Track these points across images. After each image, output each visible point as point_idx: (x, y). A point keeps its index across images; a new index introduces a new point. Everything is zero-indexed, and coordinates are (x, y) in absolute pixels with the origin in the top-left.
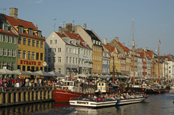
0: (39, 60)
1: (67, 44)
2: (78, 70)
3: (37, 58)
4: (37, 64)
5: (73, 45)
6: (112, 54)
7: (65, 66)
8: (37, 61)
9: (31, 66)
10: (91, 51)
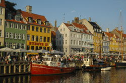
0: (47, 42)
1: (71, 31)
2: (81, 49)
3: (45, 41)
4: (44, 45)
5: (76, 32)
6: (111, 38)
7: (70, 47)
8: (44, 43)
9: (39, 46)
10: (93, 37)
